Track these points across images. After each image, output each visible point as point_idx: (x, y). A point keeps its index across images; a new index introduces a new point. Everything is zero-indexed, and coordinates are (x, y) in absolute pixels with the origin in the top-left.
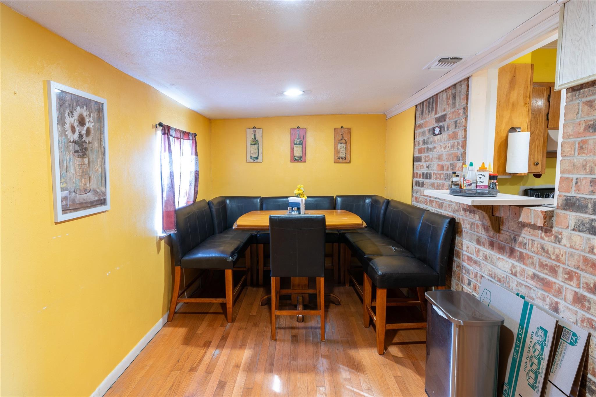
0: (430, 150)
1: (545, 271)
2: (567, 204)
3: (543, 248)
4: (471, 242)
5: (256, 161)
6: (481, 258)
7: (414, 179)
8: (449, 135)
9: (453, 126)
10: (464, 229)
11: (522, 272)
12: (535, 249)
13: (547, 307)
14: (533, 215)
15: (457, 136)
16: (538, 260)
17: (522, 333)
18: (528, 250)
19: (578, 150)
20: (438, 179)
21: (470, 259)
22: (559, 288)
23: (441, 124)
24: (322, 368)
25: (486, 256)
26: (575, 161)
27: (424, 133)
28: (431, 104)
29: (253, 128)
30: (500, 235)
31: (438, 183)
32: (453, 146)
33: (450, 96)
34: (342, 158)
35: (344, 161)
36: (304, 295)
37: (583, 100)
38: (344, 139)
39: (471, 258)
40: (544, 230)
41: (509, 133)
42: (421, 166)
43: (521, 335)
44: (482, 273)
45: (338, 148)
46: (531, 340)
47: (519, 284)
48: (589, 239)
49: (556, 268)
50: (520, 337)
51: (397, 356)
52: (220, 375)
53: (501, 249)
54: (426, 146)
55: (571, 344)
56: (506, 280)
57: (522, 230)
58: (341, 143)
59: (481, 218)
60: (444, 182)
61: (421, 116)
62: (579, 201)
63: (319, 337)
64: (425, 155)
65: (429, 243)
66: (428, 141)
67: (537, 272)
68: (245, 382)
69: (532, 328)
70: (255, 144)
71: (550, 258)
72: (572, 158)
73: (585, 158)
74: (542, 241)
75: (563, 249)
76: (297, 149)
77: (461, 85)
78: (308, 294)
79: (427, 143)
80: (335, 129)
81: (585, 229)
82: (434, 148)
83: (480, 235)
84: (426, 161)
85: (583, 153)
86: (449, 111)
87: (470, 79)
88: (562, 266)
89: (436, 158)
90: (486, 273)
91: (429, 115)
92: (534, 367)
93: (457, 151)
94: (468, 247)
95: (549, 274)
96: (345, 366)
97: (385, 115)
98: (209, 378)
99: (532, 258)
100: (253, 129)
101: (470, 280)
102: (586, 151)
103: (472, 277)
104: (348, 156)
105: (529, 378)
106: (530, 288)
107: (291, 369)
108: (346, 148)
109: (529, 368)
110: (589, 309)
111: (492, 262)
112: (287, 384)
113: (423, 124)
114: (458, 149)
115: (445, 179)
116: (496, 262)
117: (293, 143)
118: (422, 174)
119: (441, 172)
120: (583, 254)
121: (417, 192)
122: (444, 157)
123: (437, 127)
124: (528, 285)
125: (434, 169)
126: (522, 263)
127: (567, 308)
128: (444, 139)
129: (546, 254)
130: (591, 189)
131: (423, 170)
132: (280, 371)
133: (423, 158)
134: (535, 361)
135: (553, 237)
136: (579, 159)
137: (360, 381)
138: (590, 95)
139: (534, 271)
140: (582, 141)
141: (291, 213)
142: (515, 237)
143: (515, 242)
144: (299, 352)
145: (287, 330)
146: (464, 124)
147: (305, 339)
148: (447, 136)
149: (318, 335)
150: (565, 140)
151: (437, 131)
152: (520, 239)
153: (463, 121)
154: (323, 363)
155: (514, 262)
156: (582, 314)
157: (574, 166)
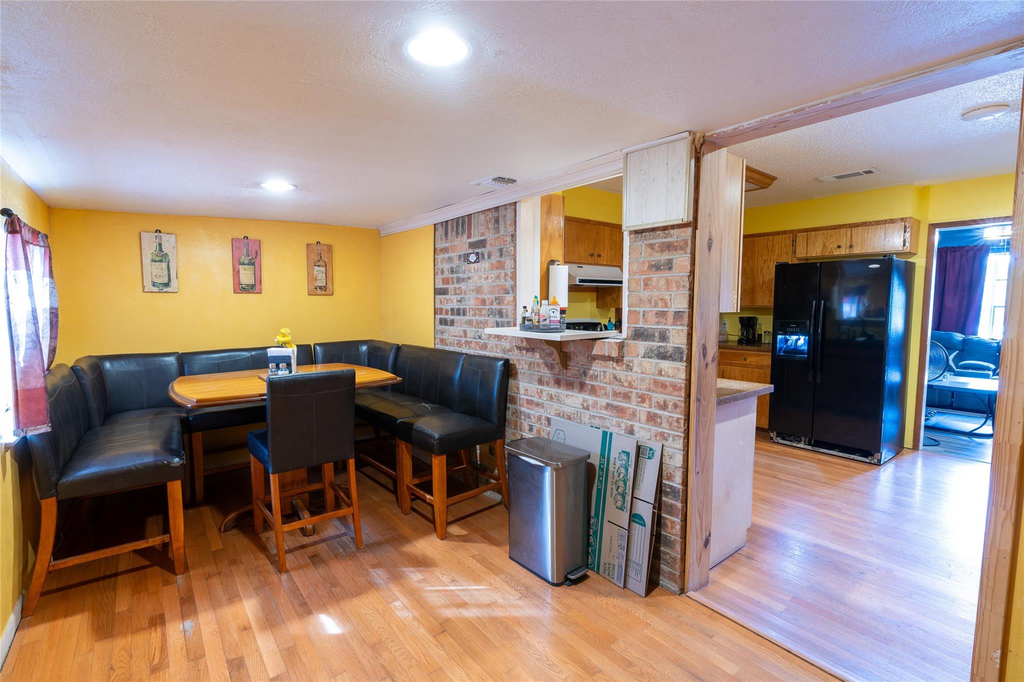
0: (461, 280)
1: (619, 399)
2: (636, 335)
3: (615, 378)
4: (530, 383)
5: (165, 290)
6: (545, 399)
7: (436, 316)
8: (492, 264)
9: (498, 254)
10: (519, 371)
11: (595, 404)
12: (607, 380)
13: (623, 432)
14: (607, 348)
15: (504, 266)
16: (611, 389)
17: (604, 462)
18: (600, 381)
19: (644, 286)
20: (478, 316)
21: (530, 402)
22: (633, 412)
23: (479, 250)
24: (380, 580)
25: (551, 395)
26: (641, 295)
27: (450, 259)
28: (461, 225)
29: (156, 232)
30: (568, 371)
31: (477, 320)
32: (498, 277)
33: (490, 220)
34: (320, 288)
35: (323, 292)
36: (301, 495)
37: (645, 242)
38: (323, 261)
39: (532, 401)
40: (615, 360)
41: (550, 266)
42: (448, 300)
43: (604, 464)
44: (547, 414)
45: (313, 273)
46: (614, 466)
47: (593, 417)
48: (657, 364)
49: (629, 394)
50: (602, 466)
51: (461, 534)
52: (222, 653)
53: (570, 385)
54: (455, 276)
55: (650, 458)
56: (577, 416)
57: (592, 363)
58: (318, 266)
59: (542, 356)
60: (487, 318)
61: (444, 238)
62: (647, 331)
63: (351, 546)
64: (454, 286)
65: (478, 392)
66: (459, 269)
67: (610, 402)
68: (276, 643)
69: (614, 454)
70: (161, 261)
71: (623, 386)
72: (638, 293)
73: (650, 293)
74: (614, 371)
75: (635, 376)
76: (246, 272)
77: (506, 209)
78: (308, 493)
79: (456, 272)
80: (308, 245)
81: (654, 355)
82: (469, 278)
83: (542, 374)
84: (456, 294)
85: (648, 289)
86: (490, 236)
87: (517, 204)
88: (634, 391)
89: (473, 291)
90: (552, 414)
91: (459, 239)
92: (621, 490)
93: (504, 283)
94: (526, 390)
95: (623, 401)
96: (410, 567)
97: (378, 231)
98: (203, 666)
99: (604, 388)
100: (156, 234)
101: (532, 425)
102: (650, 288)
103: (534, 422)
104: (329, 284)
105: (616, 502)
106: (605, 418)
107: (337, 597)
108: (326, 273)
109: (615, 492)
110: (661, 423)
111: (559, 401)
112: (344, 618)
113: (448, 248)
114: (506, 280)
115: (489, 315)
116: (564, 400)
117: (237, 263)
118: (450, 310)
119: (482, 307)
120: (653, 377)
121: (442, 333)
122: (486, 289)
123: (473, 253)
124: (602, 415)
125: (470, 302)
126: (594, 396)
127: (642, 428)
128: (485, 269)
129: (619, 383)
130: (657, 320)
131: (452, 304)
132: (323, 607)
133: (451, 290)
134: (621, 484)
135: (624, 366)
136: (645, 294)
137: (438, 576)
138: (651, 239)
139: (607, 401)
140: (646, 278)
141: (276, 373)
142: (585, 371)
143: (585, 376)
144: (335, 574)
145: (296, 553)
146: (512, 253)
147: (332, 554)
148: (488, 266)
149: (349, 543)
150: (630, 277)
151: (473, 258)
152: (591, 372)
153: (511, 250)
154: (379, 575)
155: (584, 396)
156: (655, 430)
157: (641, 300)
